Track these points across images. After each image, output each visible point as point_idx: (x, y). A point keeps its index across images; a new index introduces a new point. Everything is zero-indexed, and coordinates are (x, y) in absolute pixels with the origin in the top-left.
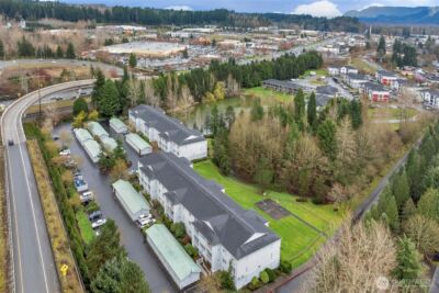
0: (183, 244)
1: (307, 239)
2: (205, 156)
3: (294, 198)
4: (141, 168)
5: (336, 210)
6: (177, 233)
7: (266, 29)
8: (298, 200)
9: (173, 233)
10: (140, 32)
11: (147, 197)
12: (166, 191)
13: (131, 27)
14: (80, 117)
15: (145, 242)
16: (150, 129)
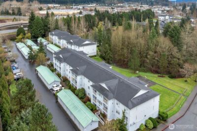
0: (85, 102)
1: (173, 98)
2: (96, 54)
3: (156, 75)
4: (55, 57)
5: (186, 81)
6: (80, 95)
7: (122, 5)
8: (159, 76)
9: (77, 95)
10: (57, 7)
11: (59, 75)
12: (71, 68)
13: (53, 5)
14: (20, 37)
15: (57, 102)
16: (61, 41)
